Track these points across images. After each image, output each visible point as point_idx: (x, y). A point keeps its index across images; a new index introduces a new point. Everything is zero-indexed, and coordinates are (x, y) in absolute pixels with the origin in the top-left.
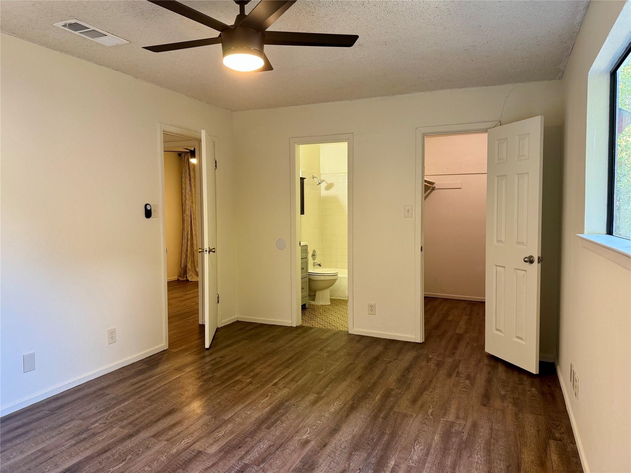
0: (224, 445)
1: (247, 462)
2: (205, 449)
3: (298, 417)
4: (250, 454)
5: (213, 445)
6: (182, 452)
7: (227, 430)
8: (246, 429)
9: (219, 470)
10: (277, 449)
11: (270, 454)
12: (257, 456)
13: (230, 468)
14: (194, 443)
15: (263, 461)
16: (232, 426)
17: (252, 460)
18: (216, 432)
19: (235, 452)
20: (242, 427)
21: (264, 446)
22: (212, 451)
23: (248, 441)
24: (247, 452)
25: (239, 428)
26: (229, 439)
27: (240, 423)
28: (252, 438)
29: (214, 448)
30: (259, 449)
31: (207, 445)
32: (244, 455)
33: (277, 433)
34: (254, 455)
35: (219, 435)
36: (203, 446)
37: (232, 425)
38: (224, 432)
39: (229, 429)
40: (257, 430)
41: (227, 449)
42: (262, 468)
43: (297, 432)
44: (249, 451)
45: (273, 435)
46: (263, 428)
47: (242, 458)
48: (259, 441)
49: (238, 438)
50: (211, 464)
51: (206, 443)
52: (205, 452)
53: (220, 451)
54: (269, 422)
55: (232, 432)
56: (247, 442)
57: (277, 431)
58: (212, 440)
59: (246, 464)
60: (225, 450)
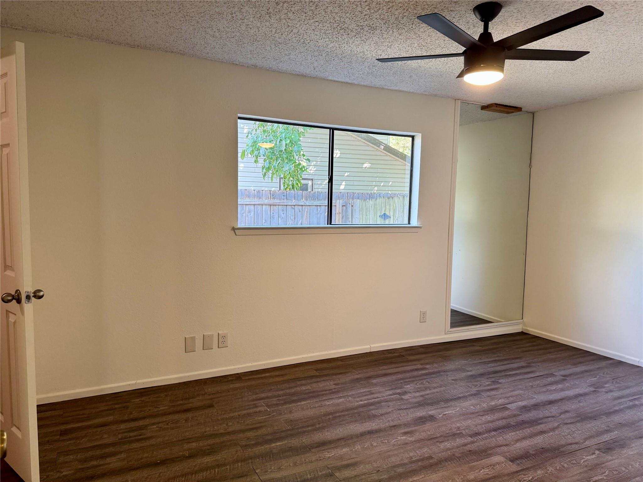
0: (484, 459)
1: (470, 438)
2: (505, 461)
3: (389, 457)
4: (463, 443)
5: (497, 463)
6: (531, 467)
7: (477, 472)
8: (454, 465)
9: (496, 441)
10: (436, 438)
11: (445, 437)
12: (458, 440)
13: (486, 439)
14: (517, 472)
15: (454, 435)
16: (468, 475)
17: (464, 438)
18: (490, 475)
19: (477, 449)
20: (459, 469)
21: (447, 445)
22: (499, 458)
23: (459, 453)
24: (465, 445)
25: (462, 469)
26: (478, 463)
27: (459, 475)
28: (454, 455)
29: (496, 459)
30: (452, 443)
31: (503, 465)
32: (469, 444)
33: (425, 450)
34: (459, 441)
35: (488, 470)
36: (507, 465)
37: (468, 477)
38: (481, 472)
39: (474, 473)
40: (443, 460)
41: (483, 454)
42: (459, 430)
43: (407, 444)
44: (463, 446)
45: (431, 450)
46: (435, 460)
47: (473, 442)
48: (449, 449)
49: (467, 459)
50: (502, 448)
51: (503, 467)
52: (506, 459)
53: (490, 455)
54: (426, 463)
55: (472, 469)
56: (461, 453)
57: (425, 451)
58: (497, 468)
59: (471, 437)
60: (486, 454)
